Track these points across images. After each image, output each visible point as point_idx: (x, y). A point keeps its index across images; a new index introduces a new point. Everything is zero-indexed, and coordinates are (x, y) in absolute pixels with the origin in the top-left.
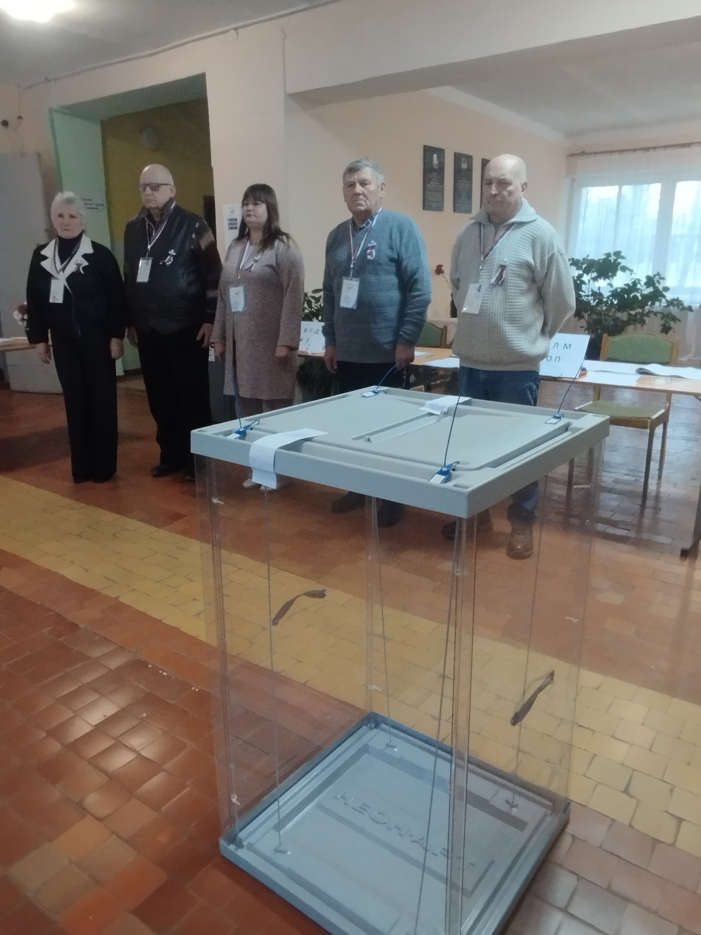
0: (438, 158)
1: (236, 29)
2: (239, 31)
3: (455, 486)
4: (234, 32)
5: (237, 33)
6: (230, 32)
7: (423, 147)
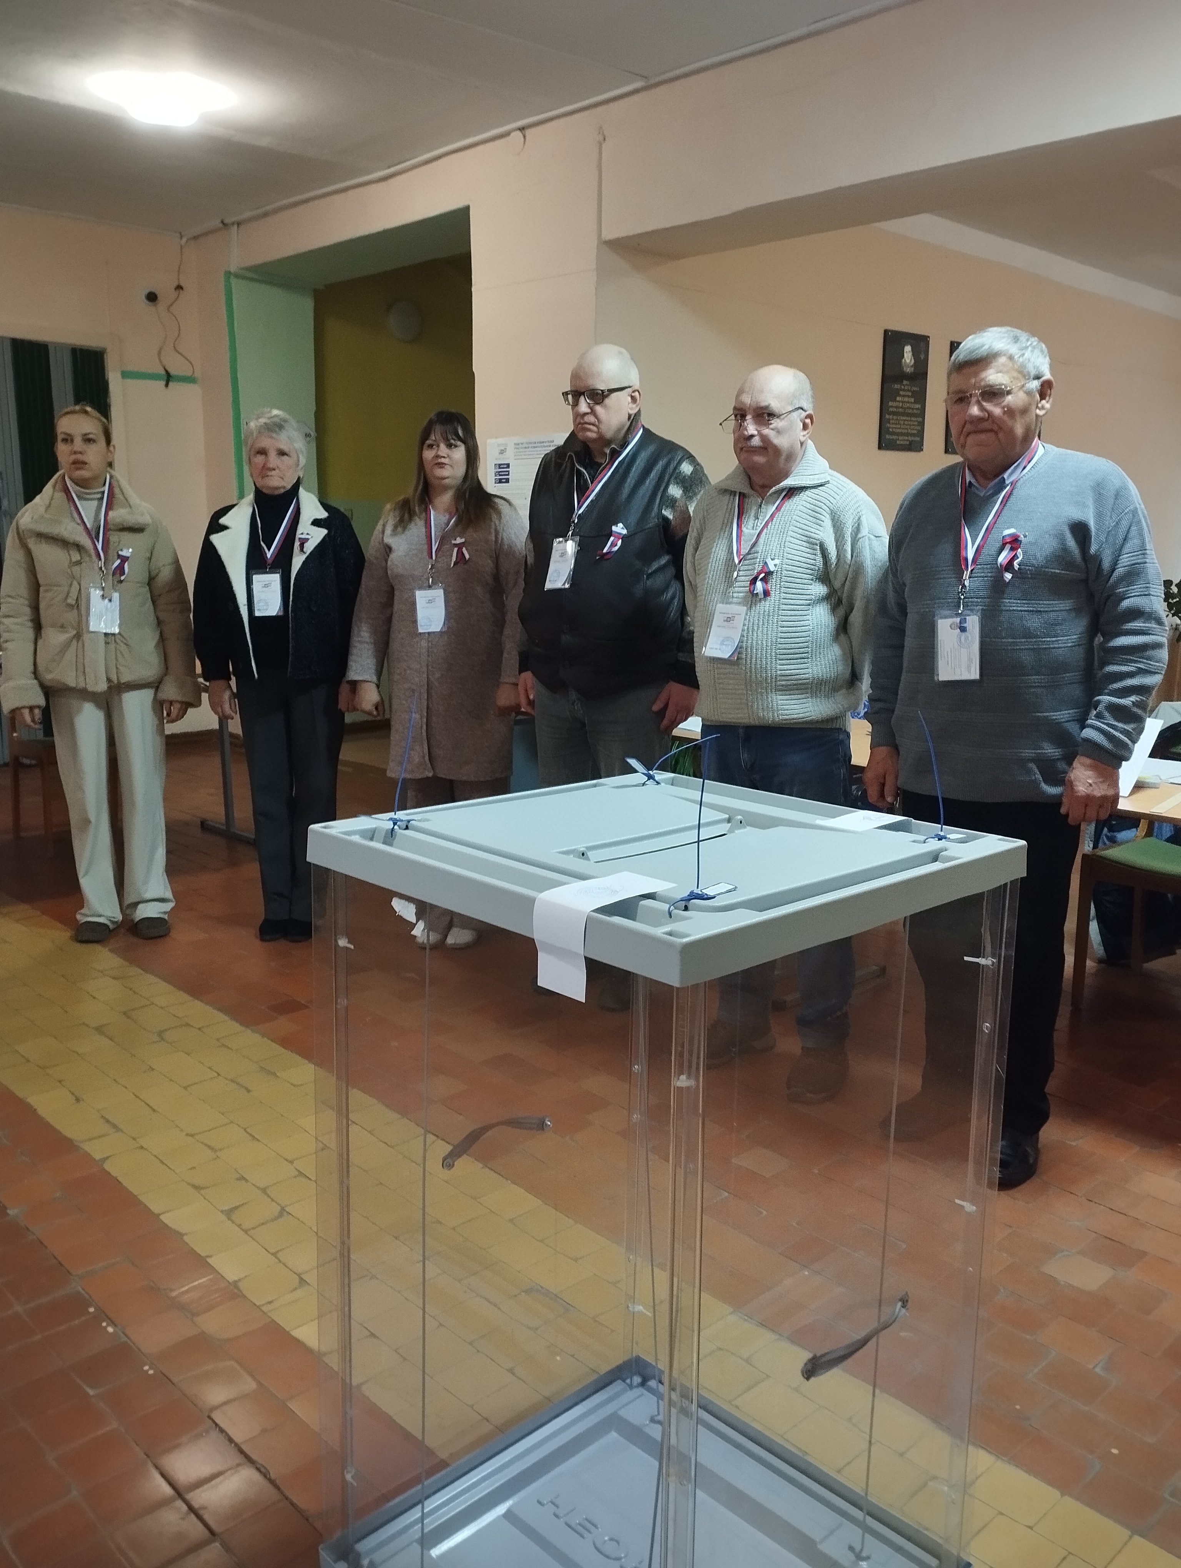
0: (914, 353)
1: (522, 129)
2: (528, 132)
3: (670, 934)
4: (518, 133)
5: (524, 137)
6: (512, 134)
7: (883, 332)
